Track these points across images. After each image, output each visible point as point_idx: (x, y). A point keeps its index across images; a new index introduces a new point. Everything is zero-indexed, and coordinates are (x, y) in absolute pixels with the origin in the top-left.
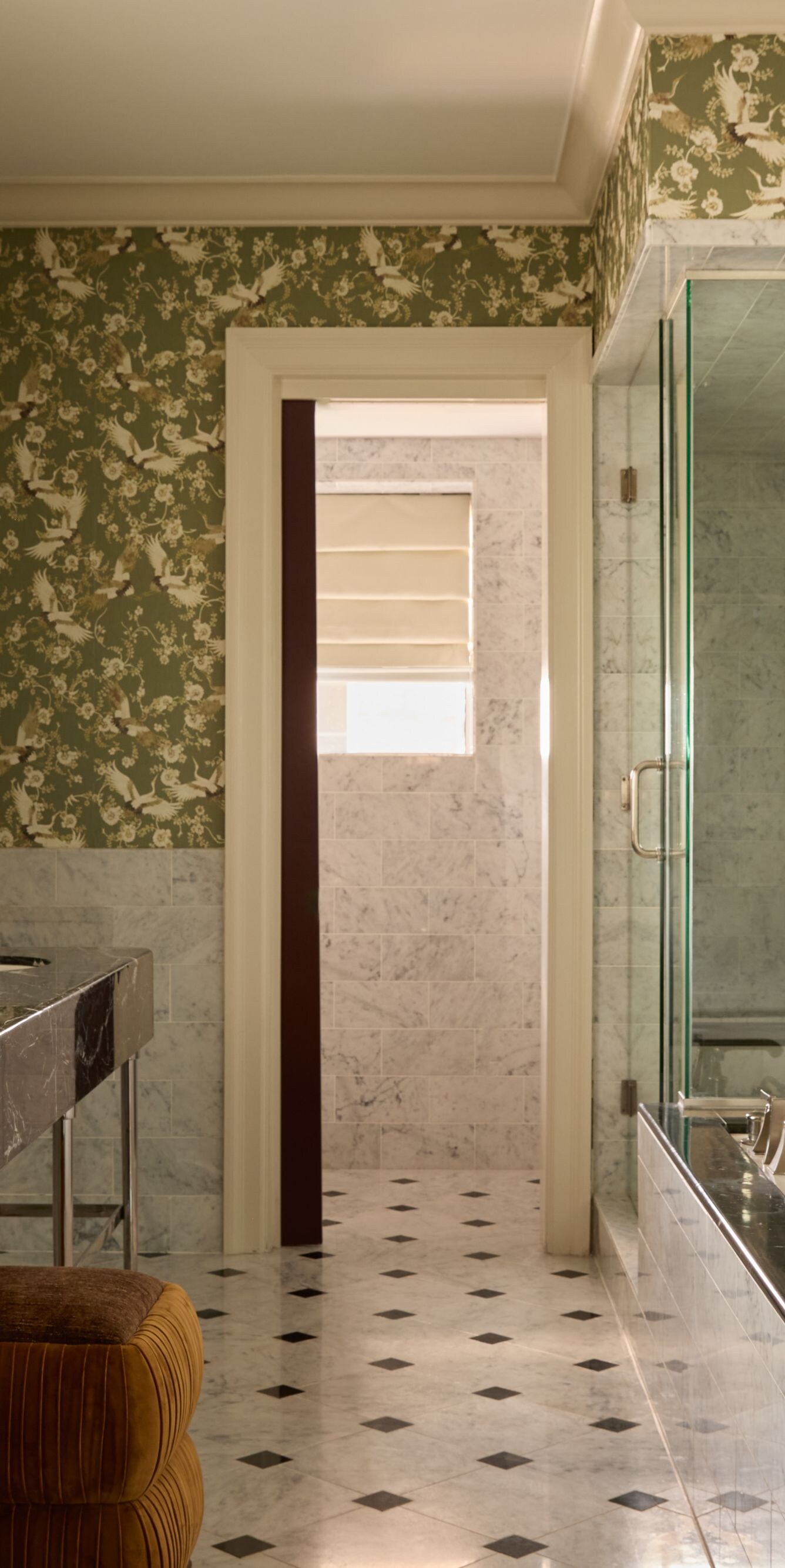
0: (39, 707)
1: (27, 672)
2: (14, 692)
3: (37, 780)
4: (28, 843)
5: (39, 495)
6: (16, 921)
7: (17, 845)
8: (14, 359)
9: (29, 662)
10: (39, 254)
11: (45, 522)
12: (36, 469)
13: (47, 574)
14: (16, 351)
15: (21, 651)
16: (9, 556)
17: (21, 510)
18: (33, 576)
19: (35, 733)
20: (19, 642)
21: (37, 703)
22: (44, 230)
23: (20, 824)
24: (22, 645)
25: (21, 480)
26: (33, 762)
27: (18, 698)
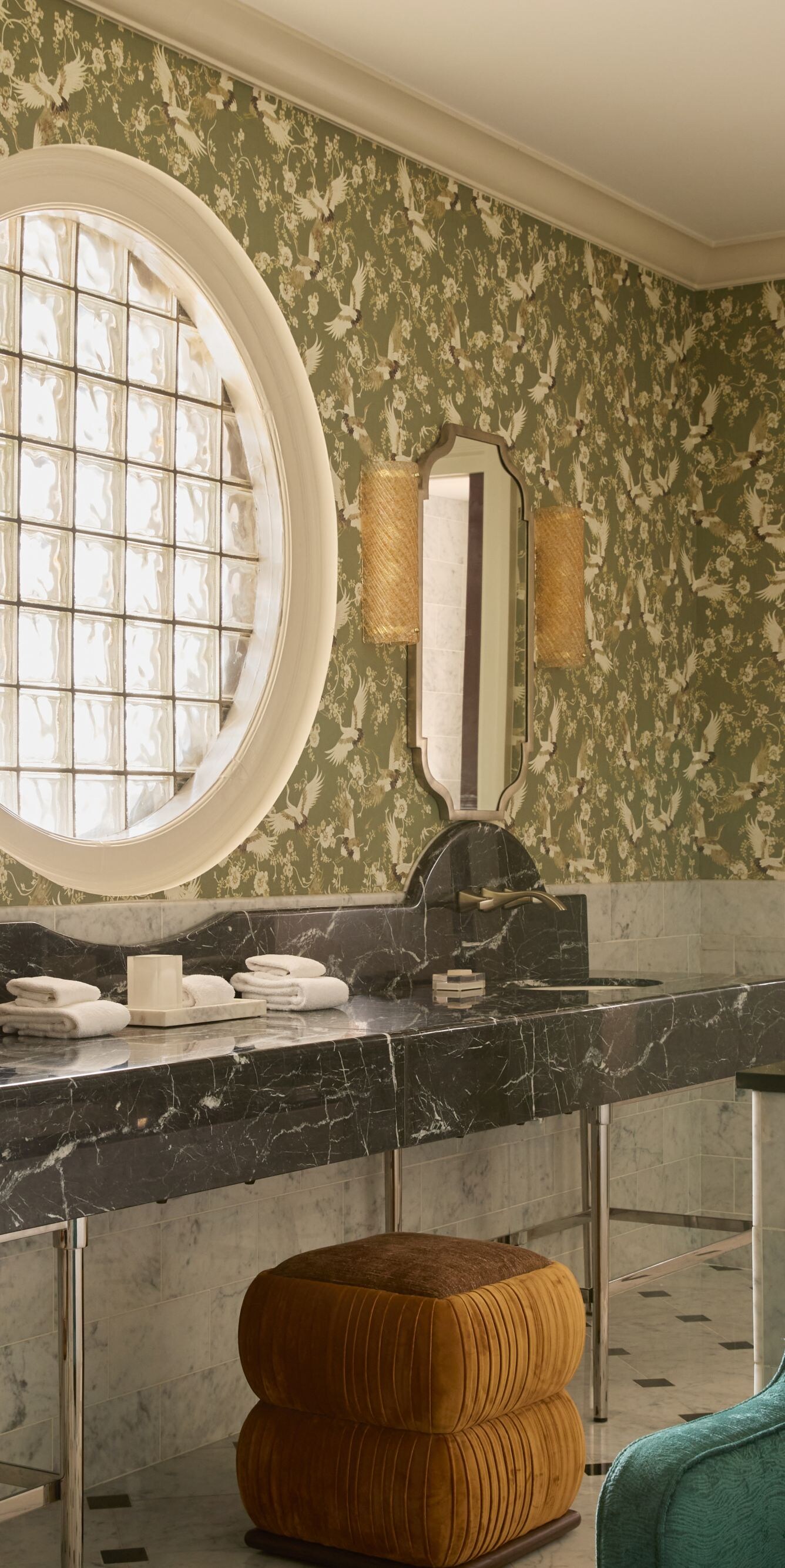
0: (770, 744)
1: (759, 711)
2: (747, 731)
3: (768, 814)
4: (761, 875)
5: (768, 540)
6: (749, 951)
7: (751, 877)
8: (744, 410)
9: (760, 702)
10: (766, 307)
11: (774, 565)
12: (765, 515)
13: (776, 616)
14: (746, 403)
15: (753, 691)
16: (741, 600)
17: (752, 556)
18: (763, 617)
19: (767, 769)
20: (752, 682)
21: (768, 740)
22: (770, 283)
23: (753, 857)
24: (754, 685)
25: (752, 526)
26: (765, 797)
27: (751, 736)
